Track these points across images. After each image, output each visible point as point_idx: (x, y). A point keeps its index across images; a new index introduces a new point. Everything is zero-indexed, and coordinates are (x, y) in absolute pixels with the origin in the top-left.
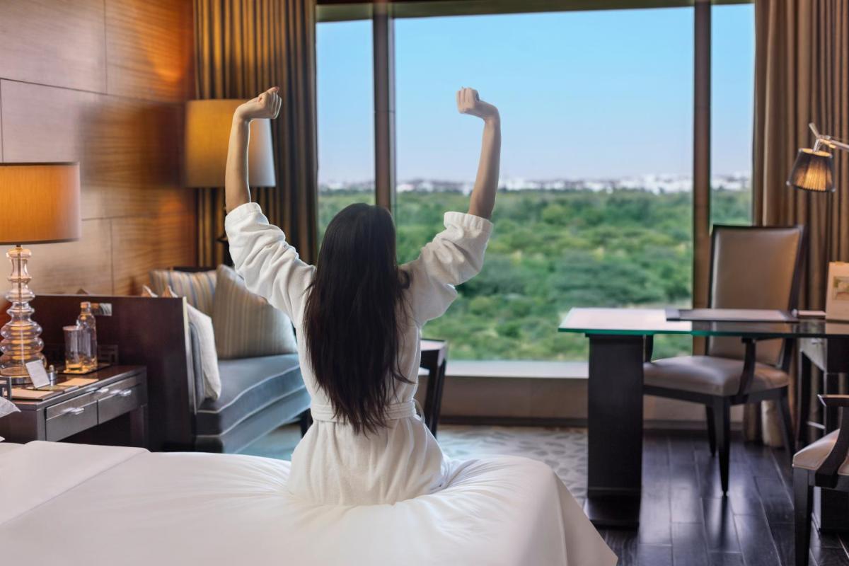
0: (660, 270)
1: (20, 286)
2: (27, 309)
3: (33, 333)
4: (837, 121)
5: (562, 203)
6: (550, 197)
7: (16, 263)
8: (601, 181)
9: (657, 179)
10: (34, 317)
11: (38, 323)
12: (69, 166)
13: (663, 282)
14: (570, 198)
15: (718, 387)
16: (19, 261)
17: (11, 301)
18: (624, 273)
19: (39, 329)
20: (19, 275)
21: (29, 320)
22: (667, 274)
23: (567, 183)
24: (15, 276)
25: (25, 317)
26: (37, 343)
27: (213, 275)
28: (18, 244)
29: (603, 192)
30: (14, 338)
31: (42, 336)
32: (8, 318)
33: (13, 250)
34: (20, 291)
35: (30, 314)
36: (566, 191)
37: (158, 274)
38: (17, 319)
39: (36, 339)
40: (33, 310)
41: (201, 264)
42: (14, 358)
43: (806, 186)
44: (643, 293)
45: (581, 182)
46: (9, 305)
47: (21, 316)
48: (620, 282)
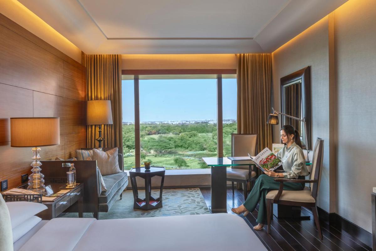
0: (173, 142)
1: (36, 161)
2: (39, 169)
3: (41, 177)
4: (258, 107)
5: (151, 127)
6: (148, 125)
7: (35, 153)
8: (159, 122)
9: (171, 121)
10: (41, 172)
11: (43, 174)
12: (55, 119)
13: (174, 144)
14: (152, 125)
15: (244, 178)
16: (36, 152)
17: (33, 166)
18: (165, 142)
19: (43, 176)
20: (36, 157)
21: (40, 173)
22: (175, 142)
23: (151, 122)
24: (35, 157)
25: (38, 172)
26: (42, 181)
27: (92, 151)
28: (36, 147)
29: (159, 124)
30: (34, 180)
31: (44, 178)
32: (32, 172)
33: (34, 149)
34: (36, 163)
35: (40, 171)
36: (151, 124)
37: (78, 151)
38: (35, 173)
39: (42, 179)
40: (41, 169)
41: (88, 147)
42: (34, 187)
43: (271, 123)
44: (170, 147)
45: (155, 122)
46: (32, 168)
47: (37, 171)
48: (164, 144)
